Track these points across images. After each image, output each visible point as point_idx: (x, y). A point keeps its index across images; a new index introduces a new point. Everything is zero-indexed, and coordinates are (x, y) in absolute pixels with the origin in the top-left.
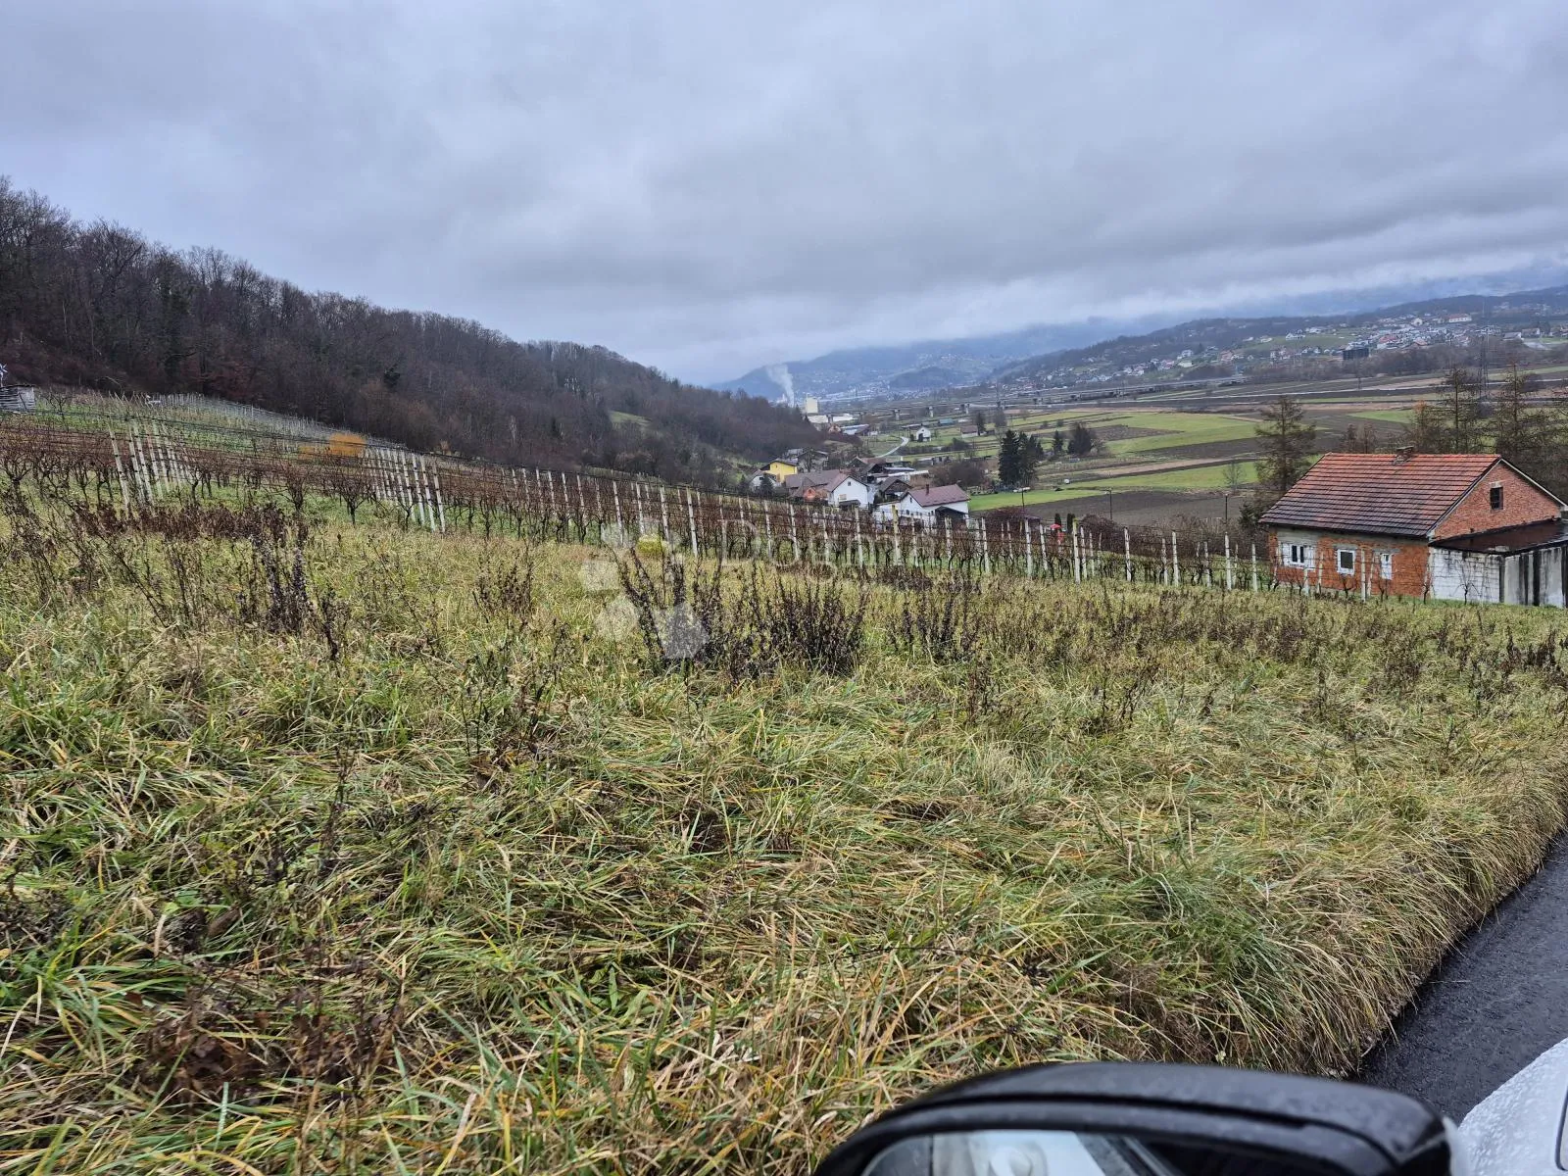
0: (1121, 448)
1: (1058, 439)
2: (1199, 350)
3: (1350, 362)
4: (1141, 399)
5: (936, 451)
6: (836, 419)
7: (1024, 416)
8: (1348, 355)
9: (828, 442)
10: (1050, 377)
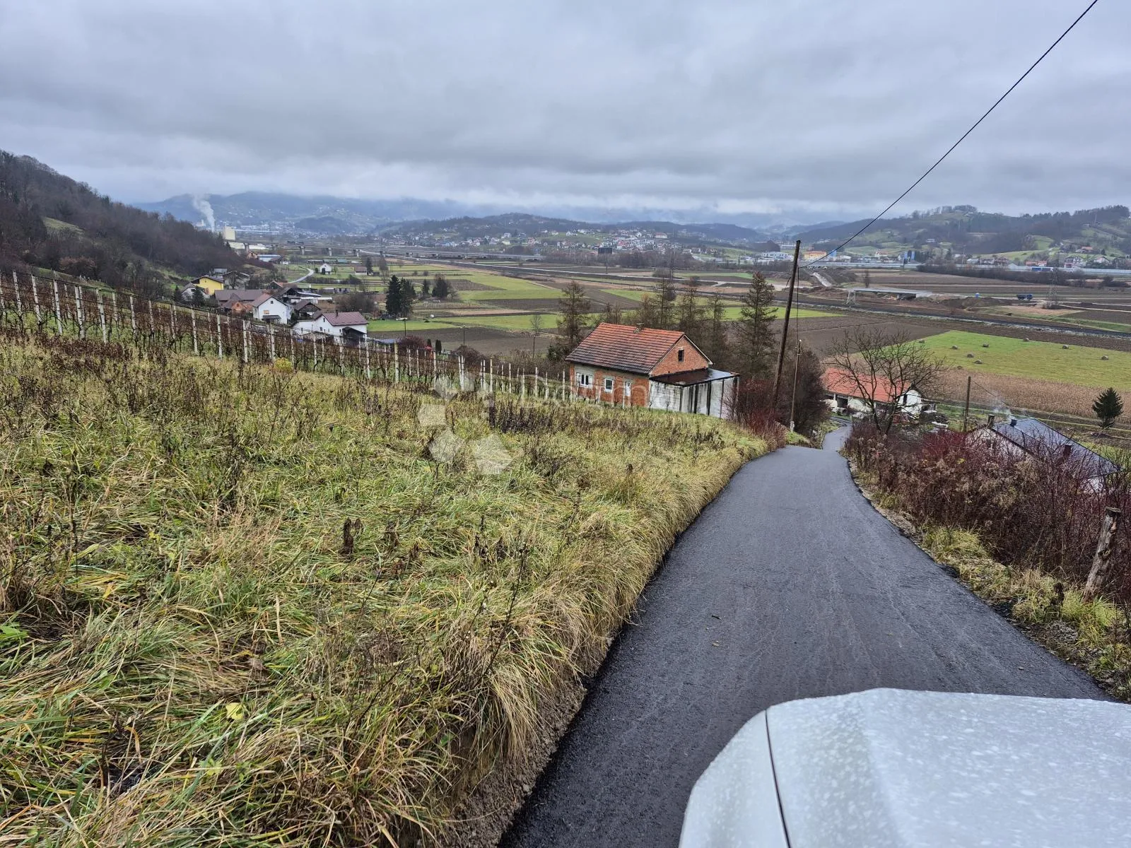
0: (467, 296)
1: (426, 285)
2: (515, 234)
3: (602, 255)
4: (479, 263)
5: (336, 283)
6: (252, 247)
7: (401, 264)
8: (601, 251)
9: (248, 266)
10: (417, 238)
